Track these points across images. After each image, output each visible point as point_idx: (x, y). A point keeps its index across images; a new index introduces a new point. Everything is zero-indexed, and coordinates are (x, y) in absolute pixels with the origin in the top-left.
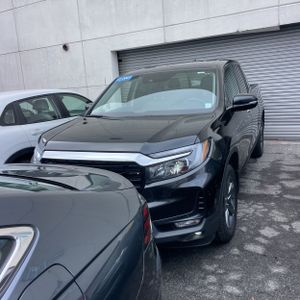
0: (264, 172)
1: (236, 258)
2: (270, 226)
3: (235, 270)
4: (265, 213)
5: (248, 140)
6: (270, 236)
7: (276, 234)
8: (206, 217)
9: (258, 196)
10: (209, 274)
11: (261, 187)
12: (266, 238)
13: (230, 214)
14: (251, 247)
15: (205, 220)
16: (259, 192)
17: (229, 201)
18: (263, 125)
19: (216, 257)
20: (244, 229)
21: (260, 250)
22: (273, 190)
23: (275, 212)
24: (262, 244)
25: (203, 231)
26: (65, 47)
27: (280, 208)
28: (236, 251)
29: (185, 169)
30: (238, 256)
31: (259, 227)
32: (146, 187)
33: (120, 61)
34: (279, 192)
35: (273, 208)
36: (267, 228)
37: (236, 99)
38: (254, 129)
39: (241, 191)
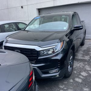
0: (84, 51)
1: (71, 84)
2: (85, 71)
3: (70, 88)
4: (83, 67)
5: (80, 39)
6: (84, 75)
7: (87, 75)
8: (61, 69)
9: (81, 59)
10: (61, 89)
11: (83, 56)
12: (83, 76)
13: (71, 67)
14: (77, 80)
15: (60, 71)
16: (82, 58)
17: (70, 63)
18: (85, 35)
19: (64, 83)
20: (75, 72)
21: (80, 81)
22: (87, 58)
23: (87, 66)
24: (81, 78)
25: (59, 75)
26: (22, 7)
27: (89, 65)
28: (71, 81)
29: (53, 52)
30: (72, 83)
31: (81, 72)
32: (39, 58)
33: (39, 12)
34: (89, 59)
35: (86, 65)
36: (84, 72)
37: (75, 26)
38: (82, 36)
39: (76, 57)
